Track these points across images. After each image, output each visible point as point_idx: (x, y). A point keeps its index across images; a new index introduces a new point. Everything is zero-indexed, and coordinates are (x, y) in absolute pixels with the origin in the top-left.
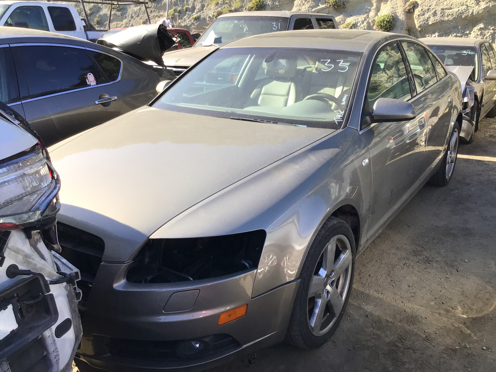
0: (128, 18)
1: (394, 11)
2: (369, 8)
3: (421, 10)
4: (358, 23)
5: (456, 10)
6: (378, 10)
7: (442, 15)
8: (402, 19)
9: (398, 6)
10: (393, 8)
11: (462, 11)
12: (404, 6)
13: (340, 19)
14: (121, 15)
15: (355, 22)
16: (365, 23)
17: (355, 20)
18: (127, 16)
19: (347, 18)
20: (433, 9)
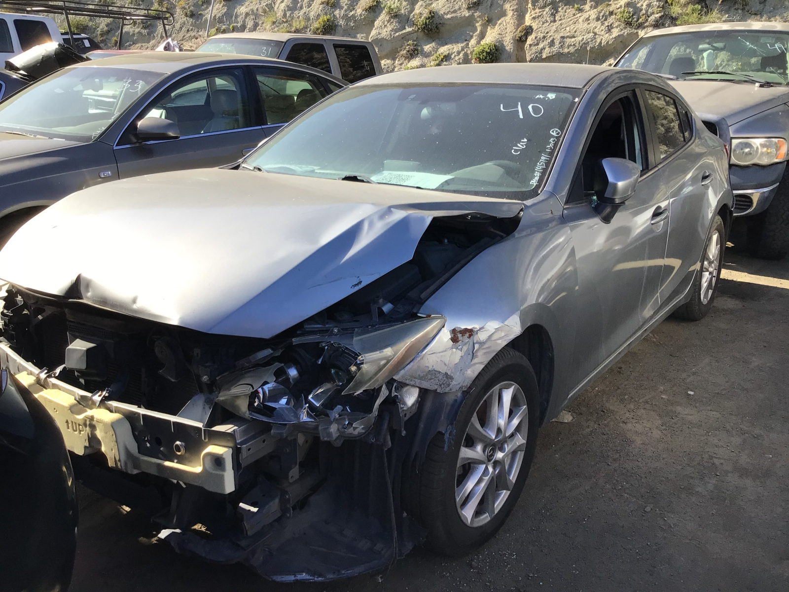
0: (156, 38)
1: (501, 38)
2: (471, 33)
3: (534, 38)
4: (452, 54)
5: (580, 38)
6: (482, 36)
7: (562, 46)
8: (509, 51)
9: (507, 32)
10: (500, 34)
11: (587, 40)
12: (514, 33)
13: (431, 49)
14: (147, 34)
15: (448, 52)
16: (461, 55)
17: (449, 50)
18: (156, 36)
19: (440, 47)
20: (550, 36)
